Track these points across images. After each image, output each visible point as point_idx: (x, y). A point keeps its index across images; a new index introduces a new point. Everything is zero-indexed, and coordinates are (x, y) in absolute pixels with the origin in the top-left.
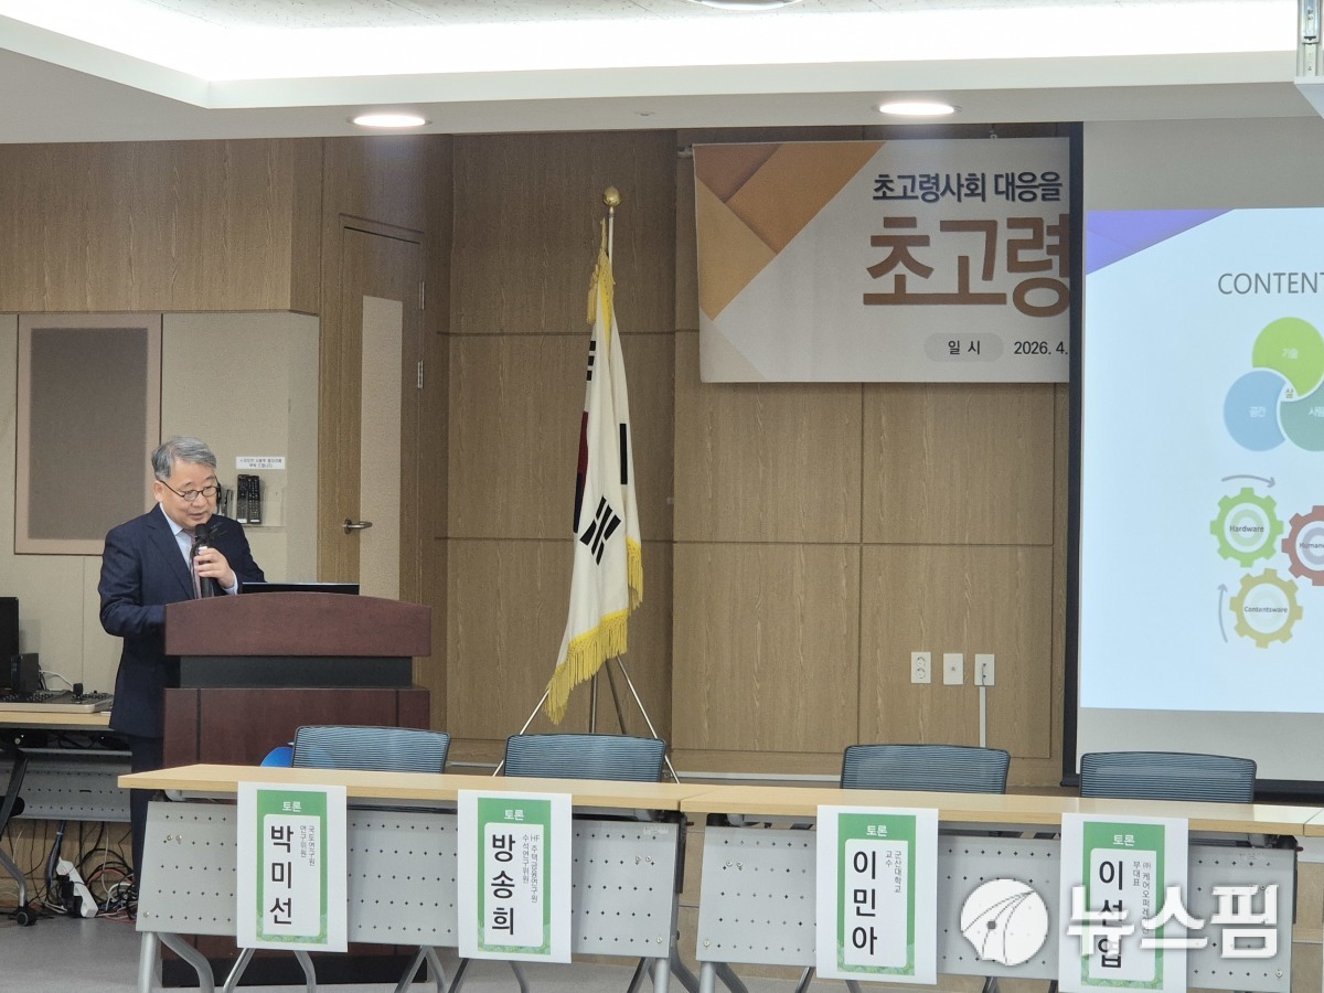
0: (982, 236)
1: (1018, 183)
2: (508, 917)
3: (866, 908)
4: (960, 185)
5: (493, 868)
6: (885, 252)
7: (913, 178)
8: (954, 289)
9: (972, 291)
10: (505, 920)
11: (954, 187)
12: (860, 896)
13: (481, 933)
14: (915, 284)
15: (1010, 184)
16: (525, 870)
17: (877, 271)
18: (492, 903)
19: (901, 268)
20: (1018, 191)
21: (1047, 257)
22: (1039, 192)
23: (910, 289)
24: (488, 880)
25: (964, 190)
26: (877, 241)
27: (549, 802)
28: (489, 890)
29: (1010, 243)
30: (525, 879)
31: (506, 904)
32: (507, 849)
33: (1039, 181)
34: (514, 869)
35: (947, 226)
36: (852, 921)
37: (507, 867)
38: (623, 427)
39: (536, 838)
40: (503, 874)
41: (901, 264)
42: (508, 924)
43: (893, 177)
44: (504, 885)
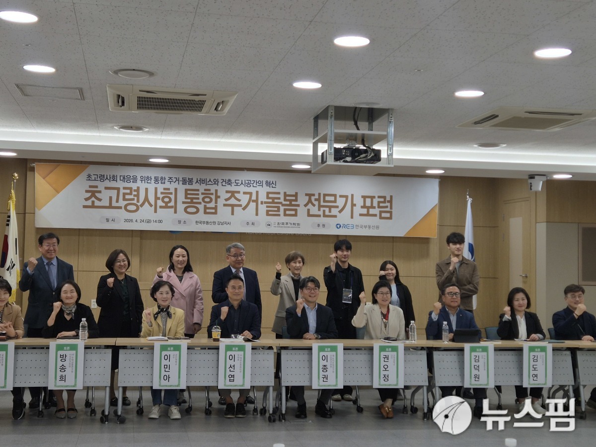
0: (116, 191)
1: (126, 178)
2: (64, 377)
3: (167, 370)
4: (110, 178)
5: (60, 364)
6: (89, 194)
7: (97, 175)
8: (108, 205)
9: (113, 205)
10: (63, 378)
11: (109, 178)
12: (166, 367)
13: (55, 382)
14: (97, 203)
15: (124, 178)
16: (70, 364)
17: (87, 199)
18: (59, 374)
19: (93, 199)
20: (126, 180)
21: (133, 197)
22: (132, 180)
23: (96, 204)
24: (58, 367)
25: (111, 179)
26: (87, 191)
27: (77, 345)
28: (58, 370)
29: (123, 193)
30: (70, 366)
31: (63, 374)
32: (64, 358)
33: (132, 178)
34: (66, 364)
35: (106, 188)
36: (163, 373)
37: (64, 363)
38: (16, 239)
39: (73, 355)
40: (63, 365)
41: (93, 198)
42: (64, 379)
43: (92, 174)
44: (63, 368)
